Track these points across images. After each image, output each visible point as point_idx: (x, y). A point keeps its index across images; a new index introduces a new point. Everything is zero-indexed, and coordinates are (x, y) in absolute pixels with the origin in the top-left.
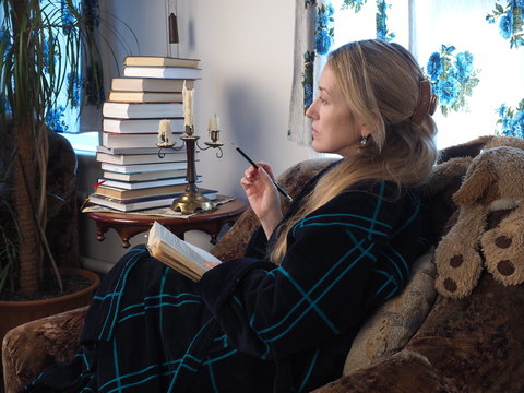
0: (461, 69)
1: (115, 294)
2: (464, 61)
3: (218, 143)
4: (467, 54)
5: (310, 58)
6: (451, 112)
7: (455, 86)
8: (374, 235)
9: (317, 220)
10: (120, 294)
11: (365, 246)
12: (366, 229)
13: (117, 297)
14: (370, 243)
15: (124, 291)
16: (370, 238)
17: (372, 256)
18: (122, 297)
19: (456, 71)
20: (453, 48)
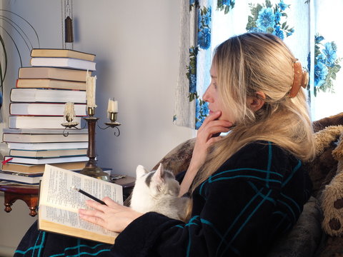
0: (329, 56)
1: (35, 247)
2: (331, 50)
3: (116, 123)
4: (333, 44)
5: (195, 52)
6: (320, 93)
7: (324, 70)
8: (270, 183)
9: (222, 176)
10: (41, 247)
11: (265, 193)
12: (264, 180)
13: (37, 250)
14: (269, 189)
15: (44, 244)
16: (267, 186)
17: (271, 200)
18: (43, 249)
19: (324, 57)
20: (322, 38)
